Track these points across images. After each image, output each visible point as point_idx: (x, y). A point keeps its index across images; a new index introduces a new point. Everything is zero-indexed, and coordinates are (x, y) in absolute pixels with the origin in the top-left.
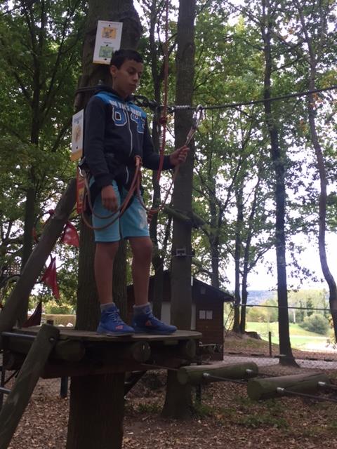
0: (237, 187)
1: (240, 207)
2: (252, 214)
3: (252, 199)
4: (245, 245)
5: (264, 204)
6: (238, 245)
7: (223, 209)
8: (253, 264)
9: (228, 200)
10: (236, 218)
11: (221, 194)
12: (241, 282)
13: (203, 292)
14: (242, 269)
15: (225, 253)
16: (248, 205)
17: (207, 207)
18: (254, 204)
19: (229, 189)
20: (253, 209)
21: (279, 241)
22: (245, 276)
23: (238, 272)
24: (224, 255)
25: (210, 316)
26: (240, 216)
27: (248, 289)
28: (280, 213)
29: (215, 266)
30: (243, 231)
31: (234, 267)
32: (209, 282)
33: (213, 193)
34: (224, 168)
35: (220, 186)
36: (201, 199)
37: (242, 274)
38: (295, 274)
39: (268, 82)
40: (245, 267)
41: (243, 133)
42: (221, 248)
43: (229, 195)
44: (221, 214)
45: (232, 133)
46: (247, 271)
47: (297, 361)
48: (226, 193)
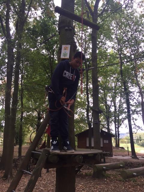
0: (114, 101)
1: (115, 107)
2: (119, 109)
3: (119, 104)
4: (117, 118)
5: (123, 105)
6: (115, 119)
7: (110, 107)
8: (121, 125)
9: (111, 105)
10: (114, 110)
11: (109, 103)
12: (117, 130)
13: (105, 134)
14: (117, 126)
15: (111, 121)
16: (118, 106)
17: (104, 107)
18: (119, 106)
19: (111, 101)
20: (119, 107)
21: (129, 117)
22: (118, 129)
23: (116, 127)
24: (111, 122)
25: (107, 142)
26: (115, 109)
27: (119, 133)
28: (128, 108)
29: (108, 125)
30: (117, 114)
31: (114, 126)
32: (106, 131)
33: (106, 103)
34: (109, 95)
35: (108, 100)
36: (103, 105)
37: (117, 128)
38: (135, 128)
39: (121, 68)
40: (118, 126)
41: (114, 84)
42: (110, 120)
43: (111, 103)
44: (109, 109)
45: (111, 84)
46: (119, 127)
47: (137, 157)
48: (110, 102)
